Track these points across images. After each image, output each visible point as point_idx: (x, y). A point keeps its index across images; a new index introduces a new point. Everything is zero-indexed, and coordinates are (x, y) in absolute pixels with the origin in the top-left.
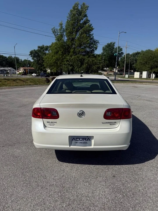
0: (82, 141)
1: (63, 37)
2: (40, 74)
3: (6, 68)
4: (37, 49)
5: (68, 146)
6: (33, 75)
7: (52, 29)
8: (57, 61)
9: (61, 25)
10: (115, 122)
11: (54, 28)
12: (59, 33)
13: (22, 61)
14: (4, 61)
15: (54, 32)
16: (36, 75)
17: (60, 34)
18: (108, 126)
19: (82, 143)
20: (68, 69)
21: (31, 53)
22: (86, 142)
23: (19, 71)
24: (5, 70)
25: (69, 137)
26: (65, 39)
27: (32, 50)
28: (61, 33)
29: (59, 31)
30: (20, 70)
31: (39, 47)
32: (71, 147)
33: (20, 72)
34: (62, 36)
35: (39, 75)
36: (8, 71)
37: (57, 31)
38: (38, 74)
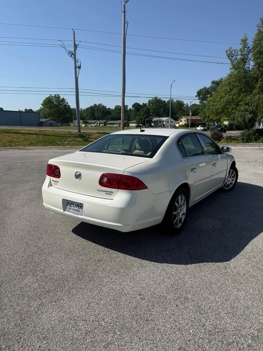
0: (75, 208)
1: (246, 62)
2: (210, 127)
3: (162, 118)
4: (210, 85)
5: (62, 211)
6: (198, 128)
7: (227, 51)
8: (227, 105)
9: (244, 41)
10: (112, 192)
11: (231, 48)
12: (239, 56)
13: (188, 106)
14: (161, 107)
15: (230, 55)
16: (202, 128)
17: (242, 57)
18: (103, 195)
19: (74, 210)
20: (244, 118)
21: (199, 93)
22: (79, 209)
23: (179, 123)
24: (161, 121)
25: (63, 199)
26: (251, 65)
27: (201, 88)
28: (242, 55)
29: (239, 53)
30: (181, 121)
31: (213, 83)
32: (66, 212)
33: (181, 123)
34: (244, 61)
35: (208, 129)
36: (164, 123)
37: (236, 54)
38: (206, 128)
